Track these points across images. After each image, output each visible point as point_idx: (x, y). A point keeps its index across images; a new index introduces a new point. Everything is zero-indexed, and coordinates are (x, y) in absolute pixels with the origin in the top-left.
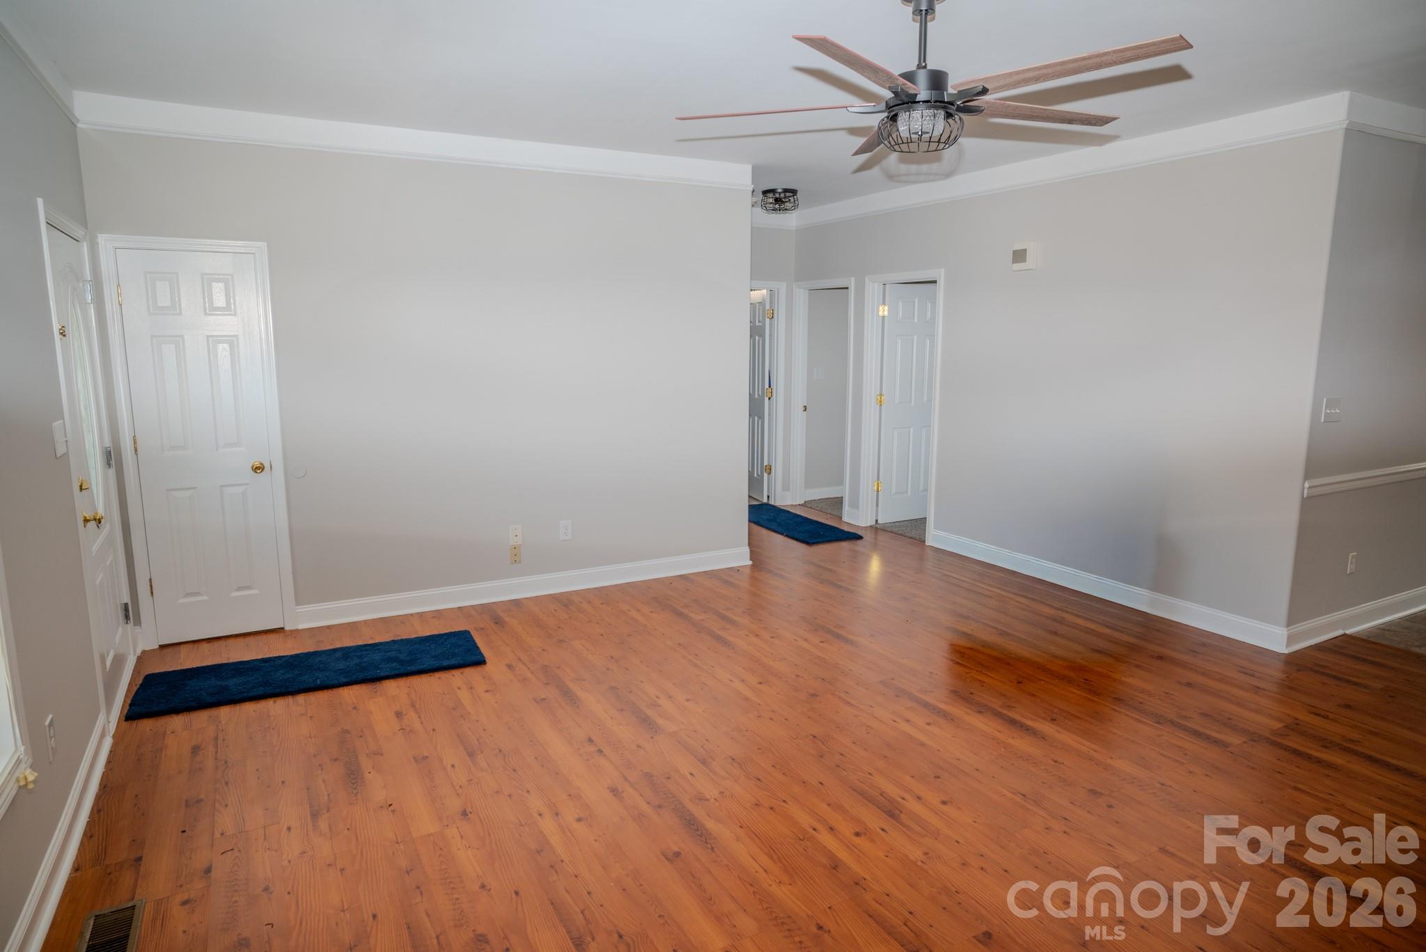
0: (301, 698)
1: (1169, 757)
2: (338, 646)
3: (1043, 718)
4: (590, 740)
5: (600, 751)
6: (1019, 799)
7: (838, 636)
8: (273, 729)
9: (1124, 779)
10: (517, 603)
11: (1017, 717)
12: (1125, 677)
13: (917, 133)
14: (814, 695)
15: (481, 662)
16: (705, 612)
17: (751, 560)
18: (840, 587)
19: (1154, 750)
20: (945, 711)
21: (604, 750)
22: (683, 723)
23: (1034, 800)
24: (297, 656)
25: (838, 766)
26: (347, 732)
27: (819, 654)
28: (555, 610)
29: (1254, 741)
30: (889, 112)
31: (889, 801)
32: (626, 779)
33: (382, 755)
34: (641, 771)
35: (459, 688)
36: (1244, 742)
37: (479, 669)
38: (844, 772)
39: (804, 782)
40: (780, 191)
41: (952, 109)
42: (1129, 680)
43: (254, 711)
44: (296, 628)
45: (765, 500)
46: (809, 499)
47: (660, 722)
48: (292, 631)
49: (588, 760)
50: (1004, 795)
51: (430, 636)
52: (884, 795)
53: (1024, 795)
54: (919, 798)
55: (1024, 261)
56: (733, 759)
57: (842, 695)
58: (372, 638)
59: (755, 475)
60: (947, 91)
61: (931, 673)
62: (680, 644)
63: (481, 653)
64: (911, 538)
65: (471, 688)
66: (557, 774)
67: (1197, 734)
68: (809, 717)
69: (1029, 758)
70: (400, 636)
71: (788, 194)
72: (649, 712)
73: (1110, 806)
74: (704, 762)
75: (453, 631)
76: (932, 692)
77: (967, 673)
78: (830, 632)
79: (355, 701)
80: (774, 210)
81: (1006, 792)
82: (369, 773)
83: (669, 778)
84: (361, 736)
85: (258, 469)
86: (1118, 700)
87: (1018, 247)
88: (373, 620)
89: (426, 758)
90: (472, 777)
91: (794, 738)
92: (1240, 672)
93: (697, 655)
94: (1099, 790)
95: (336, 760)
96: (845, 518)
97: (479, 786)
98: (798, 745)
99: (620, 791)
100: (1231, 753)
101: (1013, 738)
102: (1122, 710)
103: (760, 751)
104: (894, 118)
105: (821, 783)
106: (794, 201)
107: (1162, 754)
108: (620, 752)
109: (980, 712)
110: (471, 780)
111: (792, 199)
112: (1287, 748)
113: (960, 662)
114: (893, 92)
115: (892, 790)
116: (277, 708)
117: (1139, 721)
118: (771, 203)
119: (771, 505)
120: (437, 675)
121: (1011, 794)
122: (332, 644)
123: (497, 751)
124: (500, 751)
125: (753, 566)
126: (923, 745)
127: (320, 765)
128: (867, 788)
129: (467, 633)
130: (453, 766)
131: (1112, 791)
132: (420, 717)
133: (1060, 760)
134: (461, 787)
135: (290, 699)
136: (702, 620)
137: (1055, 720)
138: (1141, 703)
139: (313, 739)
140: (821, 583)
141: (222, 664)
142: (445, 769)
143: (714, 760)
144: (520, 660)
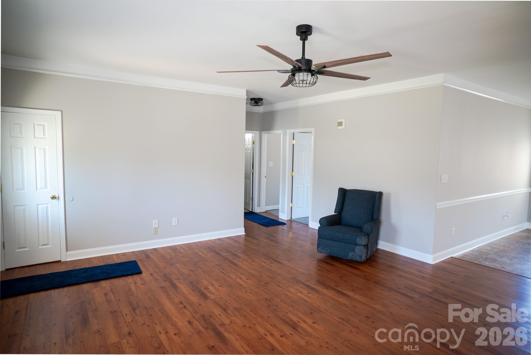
0: (65, 289)
1: (393, 303)
2: (83, 267)
3: (350, 290)
4: (181, 303)
5: (185, 307)
6: (341, 321)
7: (276, 261)
8: (52, 302)
9: (378, 312)
10: (155, 250)
11: (341, 290)
12: (378, 274)
13: (302, 80)
14: (267, 283)
15: (140, 273)
16: (227, 252)
17: (245, 232)
18: (277, 242)
19: (388, 301)
20: (315, 288)
21: (186, 306)
22: (217, 295)
23: (346, 321)
24: (65, 272)
25: (275, 310)
26: (84, 302)
27: (270, 268)
28: (170, 252)
29: (422, 296)
30: (292, 73)
31: (294, 323)
32: (194, 318)
33: (98, 311)
34: (200, 314)
35: (131, 283)
36: (419, 297)
37: (139, 276)
38: (277, 312)
39: (262, 317)
40: (256, 99)
41: (314, 73)
42: (380, 275)
43: (45, 295)
44: (65, 261)
45: (251, 210)
46: (267, 210)
47: (209, 295)
48: (64, 262)
49: (180, 310)
50: (335, 319)
51: (120, 263)
52: (292, 321)
53: (342, 319)
54: (305, 321)
55: (342, 125)
56: (236, 309)
57: (277, 283)
58: (97, 264)
59: (247, 201)
60: (312, 67)
61: (310, 274)
62: (217, 265)
63: (140, 269)
64: (304, 224)
65: (136, 283)
66: (168, 316)
67: (403, 294)
68: (265, 292)
69: (345, 305)
70: (108, 263)
71: (259, 100)
72: (205, 292)
73: (373, 322)
74: (225, 310)
75: (130, 261)
76: (310, 281)
77: (323, 274)
78: (273, 259)
79: (88, 289)
80: (255, 105)
81: (336, 318)
82: (92, 318)
83: (211, 317)
84: (89, 304)
85: (53, 198)
86: (376, 282)
87: (339, 121)
88: (98, 257)
89: (116, 311)
90: (133, 319)
91: (259, 300)
92: (418, 271)
93: (223, 269)
94: (369, 316)
95: (78, 314)
96: (280, 217)
97: (136, 322)
98: (260, 303)
99: (192, 322)
100: (415, 301)
101: (339, 297)
102: (378, 286)
103: (246, 305)
104: (294, 75)
105: (268, 317)
106: (262, 103)
107: (391, 302)
108: (193, 307)
109: (327, 288)
110: (133, 320)
111: (261, 102)
112: (434, 299)
113: (321, 270)
114: (293, 66)
115: (295, 319)
116: (55, 293)
117: (383, 290)
118: (254, 103)
119: (253, 212)
120: (122, 278)
121: (337, 319)
122: (80, 267)
123: (144, 308)
124: (146, 308)
125: (246, 235)
126: (306, 301)
127: (71, 316)
128: (285, 318)
129: (135, 261)
130: (126, 314)
131: (374, 316)
132: (114, 295)
133: (356, 305)
134: (129, 323)
135: (61, 290)
136: (226, 255)
137: (354, 290)
138: (384, 283)
139: (69, 306)
140: (270, 241)
141: (33, 276)
142: (123, 316)
143: (228, 309)
144: (155, 272)
